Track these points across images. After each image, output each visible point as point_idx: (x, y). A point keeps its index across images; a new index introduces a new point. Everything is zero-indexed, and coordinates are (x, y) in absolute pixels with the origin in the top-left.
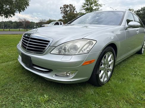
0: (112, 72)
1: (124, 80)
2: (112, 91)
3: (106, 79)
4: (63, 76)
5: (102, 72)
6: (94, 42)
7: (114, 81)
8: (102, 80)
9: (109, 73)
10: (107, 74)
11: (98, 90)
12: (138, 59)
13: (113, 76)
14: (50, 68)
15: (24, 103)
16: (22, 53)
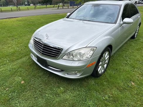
0: (108, 64)
1: (117, 70)
2: (108, 81)
3: (103, 70)
4: (73, 74)
5: (100, 67)
8: (100, 72)
9: (105, 66)
10: (103, 67)
11: (97, 80)
13: (109, 67)
15: (48, 95)
16: (37, 56)
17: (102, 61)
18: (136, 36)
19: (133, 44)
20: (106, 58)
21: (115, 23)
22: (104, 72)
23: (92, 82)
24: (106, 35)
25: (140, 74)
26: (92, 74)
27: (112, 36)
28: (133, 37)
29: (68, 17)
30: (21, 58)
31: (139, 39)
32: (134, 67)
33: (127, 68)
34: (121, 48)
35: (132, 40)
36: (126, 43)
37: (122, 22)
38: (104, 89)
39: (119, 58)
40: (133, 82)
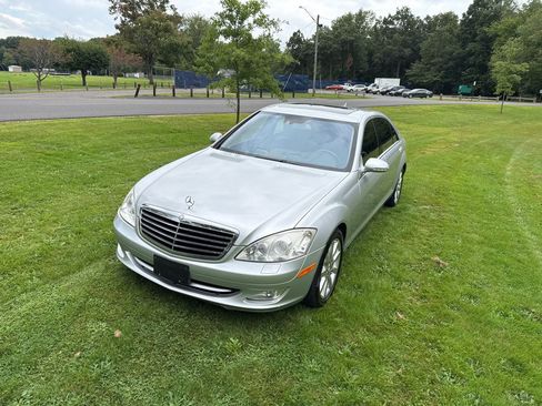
0: (338, 273)
1: (359, 287)
2: (343, 314)
3: (328, 291)
4: (261, 299)
5: (323, 279)
6: (314, 232)
7: (342, 292)
8: (323, 294)
10: (329, 280)
11: (319, 314)
12: (386, 225)
13: (341, 282)
15: (202, 358)
16: (156, 256)
18: (396, 200)
19: (392, 222)
20: (335, 258)
22: (331, 294)
23: (306, 318)
25: (414, 295)
26: (307, 296)
27: (345, 202)
28: (390, 203)
29: (218, 147)
31: (405, 209)
32: (398, 279)
33: (385, 282)
34: (362, 231)
35: (388, 210)
36: (373, 218)
37: (363, 168)
38: (338, 333)
39: (361, 258)
40: (401, 312)
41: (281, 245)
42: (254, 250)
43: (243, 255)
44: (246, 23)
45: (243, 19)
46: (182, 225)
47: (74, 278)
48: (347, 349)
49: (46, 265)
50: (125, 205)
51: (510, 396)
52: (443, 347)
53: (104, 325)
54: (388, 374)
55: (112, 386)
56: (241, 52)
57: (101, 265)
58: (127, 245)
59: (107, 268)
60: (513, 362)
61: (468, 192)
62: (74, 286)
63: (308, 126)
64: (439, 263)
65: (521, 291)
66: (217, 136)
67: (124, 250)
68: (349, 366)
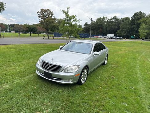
0: (87, 78)
1: (92, 81)
2: (87, 87)
3: (84, 82)
4: (67, 81)
5: (82, 78)
6: (79, 66)
7: (87, 82)
8: (82, 82)
9: (85, 79)
10: (84, 79)
11: (81, 86)
12: (102, 69)
13: (87, 80)
14: (61, 78)
15: (53, 93)
16: (44, 71)
17: (83, 75)
18: (106, 64)
19: (104, 68)
20: (86, 74)
21: (90, 54)
23: (78, 87)
24: (85, 60)
25: (105, 84)
27: (88, 61)
28: (104, 64)
29: (61, 49)
30: (28, 75)
31: (108, 66)
33: (98, 81)
35: (103, 66)
37: (93, 54)
38: (85, 90)
39: (94, 76)
40: (101, 87)
41: (72, 69)
42: (66, 70)
43: (63, 71)
44: (71, 21)
45: (71, 20)
46: (50, 65)
47: (26, 77)
48: (86, 93)
49: (20, 74)
50: (38, 61)
51: (122, 103)
52: (108, 93)
53: (32, 86)
54: (95, 98)
55: (33, 97)
56: (69, 28)
57: (32, 75)
58: (39, 70)
59: (34, 75)
60: (124, 97)
61: (126, 62)
62: (26, 79)
63: (82, 44)
64: (113, 77)
65: (132, 84)
66: (61, 47)
67: (38, 71)
68: (86, 96)
